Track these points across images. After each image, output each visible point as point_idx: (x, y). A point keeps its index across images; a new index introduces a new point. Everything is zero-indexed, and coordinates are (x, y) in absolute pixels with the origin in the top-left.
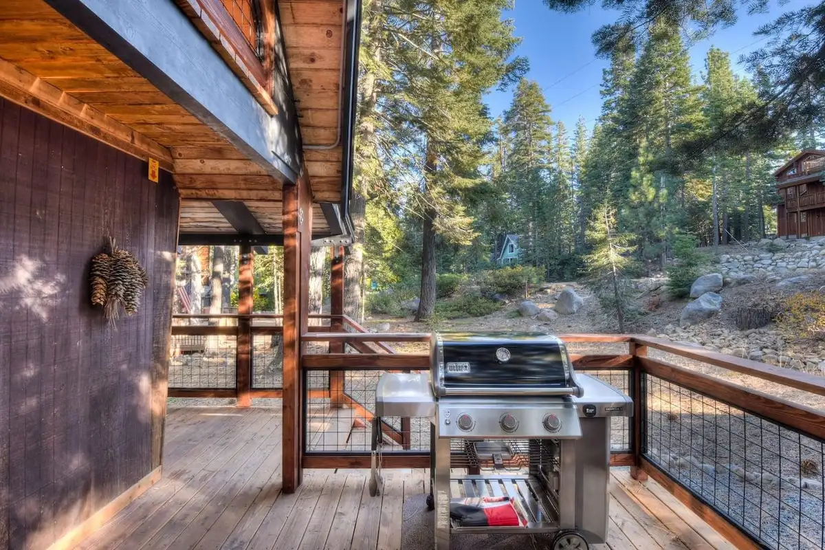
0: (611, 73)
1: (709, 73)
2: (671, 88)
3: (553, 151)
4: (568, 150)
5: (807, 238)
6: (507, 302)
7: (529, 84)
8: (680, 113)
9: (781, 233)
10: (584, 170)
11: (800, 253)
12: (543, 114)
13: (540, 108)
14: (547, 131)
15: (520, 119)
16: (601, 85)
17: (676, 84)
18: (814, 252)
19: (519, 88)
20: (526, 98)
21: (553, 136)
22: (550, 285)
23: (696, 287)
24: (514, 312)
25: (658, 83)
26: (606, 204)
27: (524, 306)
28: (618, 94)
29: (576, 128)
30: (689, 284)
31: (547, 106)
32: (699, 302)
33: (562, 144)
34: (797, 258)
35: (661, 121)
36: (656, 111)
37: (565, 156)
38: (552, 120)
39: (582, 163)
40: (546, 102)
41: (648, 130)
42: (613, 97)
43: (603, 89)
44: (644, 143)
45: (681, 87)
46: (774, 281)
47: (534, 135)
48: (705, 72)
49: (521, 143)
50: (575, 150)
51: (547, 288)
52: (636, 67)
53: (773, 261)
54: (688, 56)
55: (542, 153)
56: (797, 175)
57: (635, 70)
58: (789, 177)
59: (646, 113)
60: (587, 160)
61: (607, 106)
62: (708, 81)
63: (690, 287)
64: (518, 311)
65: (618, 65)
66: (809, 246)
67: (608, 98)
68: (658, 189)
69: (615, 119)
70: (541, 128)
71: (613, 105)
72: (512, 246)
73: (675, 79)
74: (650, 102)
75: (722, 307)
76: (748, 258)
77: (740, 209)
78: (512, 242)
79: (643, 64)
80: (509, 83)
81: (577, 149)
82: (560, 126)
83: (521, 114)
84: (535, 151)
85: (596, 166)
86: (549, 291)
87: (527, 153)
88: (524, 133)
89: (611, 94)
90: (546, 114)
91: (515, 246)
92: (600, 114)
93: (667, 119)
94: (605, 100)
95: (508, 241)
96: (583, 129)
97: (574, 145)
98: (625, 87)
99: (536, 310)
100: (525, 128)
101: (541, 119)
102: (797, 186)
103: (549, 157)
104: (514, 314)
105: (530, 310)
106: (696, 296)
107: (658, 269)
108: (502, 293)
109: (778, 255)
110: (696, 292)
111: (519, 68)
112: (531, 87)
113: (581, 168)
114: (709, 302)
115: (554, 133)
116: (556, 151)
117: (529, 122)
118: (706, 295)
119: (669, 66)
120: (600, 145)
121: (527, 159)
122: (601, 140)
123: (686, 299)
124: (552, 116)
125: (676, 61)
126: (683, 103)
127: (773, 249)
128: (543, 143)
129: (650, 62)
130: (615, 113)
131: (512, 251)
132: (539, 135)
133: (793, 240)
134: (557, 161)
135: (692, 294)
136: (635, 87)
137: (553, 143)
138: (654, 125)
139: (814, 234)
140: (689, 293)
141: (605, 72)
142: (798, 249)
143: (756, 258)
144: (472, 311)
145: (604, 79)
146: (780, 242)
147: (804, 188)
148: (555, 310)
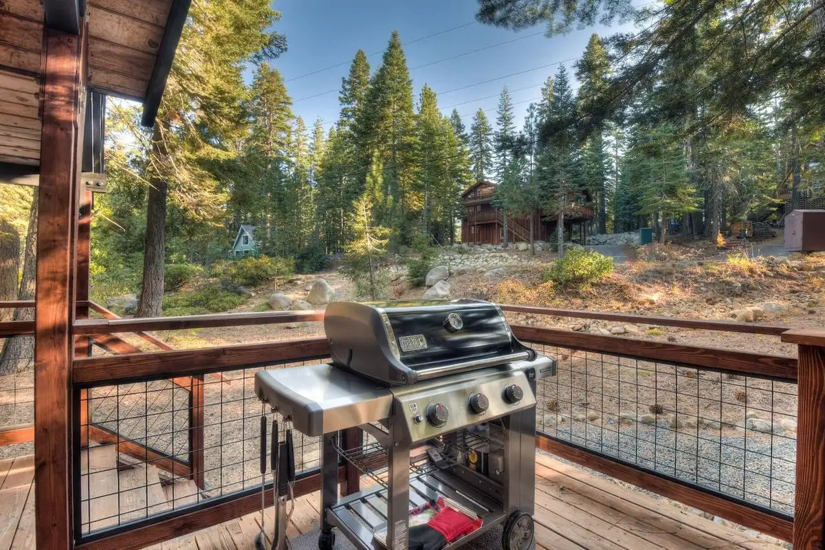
0: (349, 83)
1: (423, 106)
2: (397, 111)
3: (292, 145)
4: (307, 148)
5: (480, 245)
6: (253, 294)
7: (271, 71)
8: (404, 133)
9: (464, 240)
10: (321, 169)
11: (477, 255)
12: (283, 105)
13: (282, 99)
14: (288, 124)
15: (259, 104)
16: (340, 92)
17: (402, 108)
18: (486, 254)
19: (259, 71)
20: (267, 84)
21: (293, 129)
22: (300, 276)
23: (430, 277)
24: (262, 305)
25: (389, 103)
26: (365, 198)
27: (275, 298)
28: (355, 105)
29: (314, 128)
30: (424, 275)
31: (288, 98)
32: (435, 289)
33: (301, 140)
34: (476, 258)
35: (389, 137)
36: (386, 128)
37: (304, 153)
38: (293, 113)
39: (320, 163)
40: (288, 94)
41: (379, 142)
42: (350, 106)
43: (342, 96)
44: (377, 153)
45: (406, 111)
46: (482, 272)
47: (274, 124)
48: (420, 105)
49: (260, 130)
50: (312, 148)
51: (297, 279)
52: (372, 84)
53: (462, 260)
54: (411, 86)
55: (281, 144)
56: (474, 198)
57: (370, 86)
58: (470, 199)
59: (378, 127)
60: (323, 160)
61: (344, 113)
62: (422, 112)
63: (425, 277)
64: (268, 304)
65: (355, 78)
66: (482, 250)
67: (346, 106)
68: (386, 195)
69: (353, 127)
70: (281, 119)
71: (350, 113)
72: (247, 237)
73: (401, 103)
74: (382, 118)
75: (451, 292)
76: (446, 257)
77: (439, 219)
78: (247, 234)
79: (377, 83)
80: (264, 58)
81: (314, 148)
82: (300, 121)
83: (261, 99)
84: (275, 142)
85: (331, 167)
86: (299, 282)
87: (266, 140)
88: (264, 120)
89: (349, 103)
90: (287, 106)
91: (250, 237)
92: (339, 119)
93: (394, 138)
94: (343, 107)
95: (243, 231)
96: (321, 130)
97: (311, 144)
98: (360, 100)
99: (288, 302)
100: (264, 114)
101: (282, 110)
102: (475, 206)
103: (289, 150)
104: (263, 307)
105: (282, 301)
106: (430, 284)
107: (384, 264)
108: (246, 285)
109: (465, 256)
110: (431, 280)
111: (275, 45)
112: (273, 74)
113: (318, 168)
114: (442, 288)
115: (295, 128)
116: (295, 146)
117: (269, 109)
118: (440, 283)
119: (398, 91)
120: (335, 148)
121: (266, 147)
122: (336, 144)
123: (422, 287)
124: (293, 110)
125: (403, 88)
126: (406, 125)
127: (461, 251)
128: (284, 135)
129: (384, 83)
130: (352, 120)
131: (247, 243)
132: (279, 125)
133: (472, 246)
134: (296, 155)
135: (427, 283)
136: (370, 101)
137: (293, 138)
138: (384, 140)
139: (484, 242)
140: (425, 282)
141: (344, 81)
142: (476, 252)
143: (452, 258)
144: (211, 306)
145: (343, 87)
146: (464, 245)
147: (479, 208)
148: (307, 301)
